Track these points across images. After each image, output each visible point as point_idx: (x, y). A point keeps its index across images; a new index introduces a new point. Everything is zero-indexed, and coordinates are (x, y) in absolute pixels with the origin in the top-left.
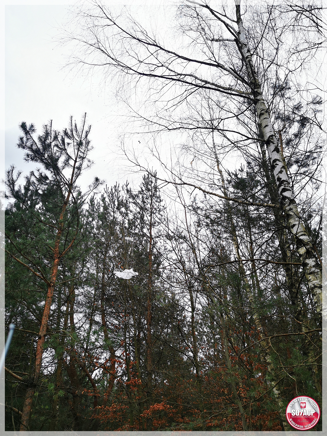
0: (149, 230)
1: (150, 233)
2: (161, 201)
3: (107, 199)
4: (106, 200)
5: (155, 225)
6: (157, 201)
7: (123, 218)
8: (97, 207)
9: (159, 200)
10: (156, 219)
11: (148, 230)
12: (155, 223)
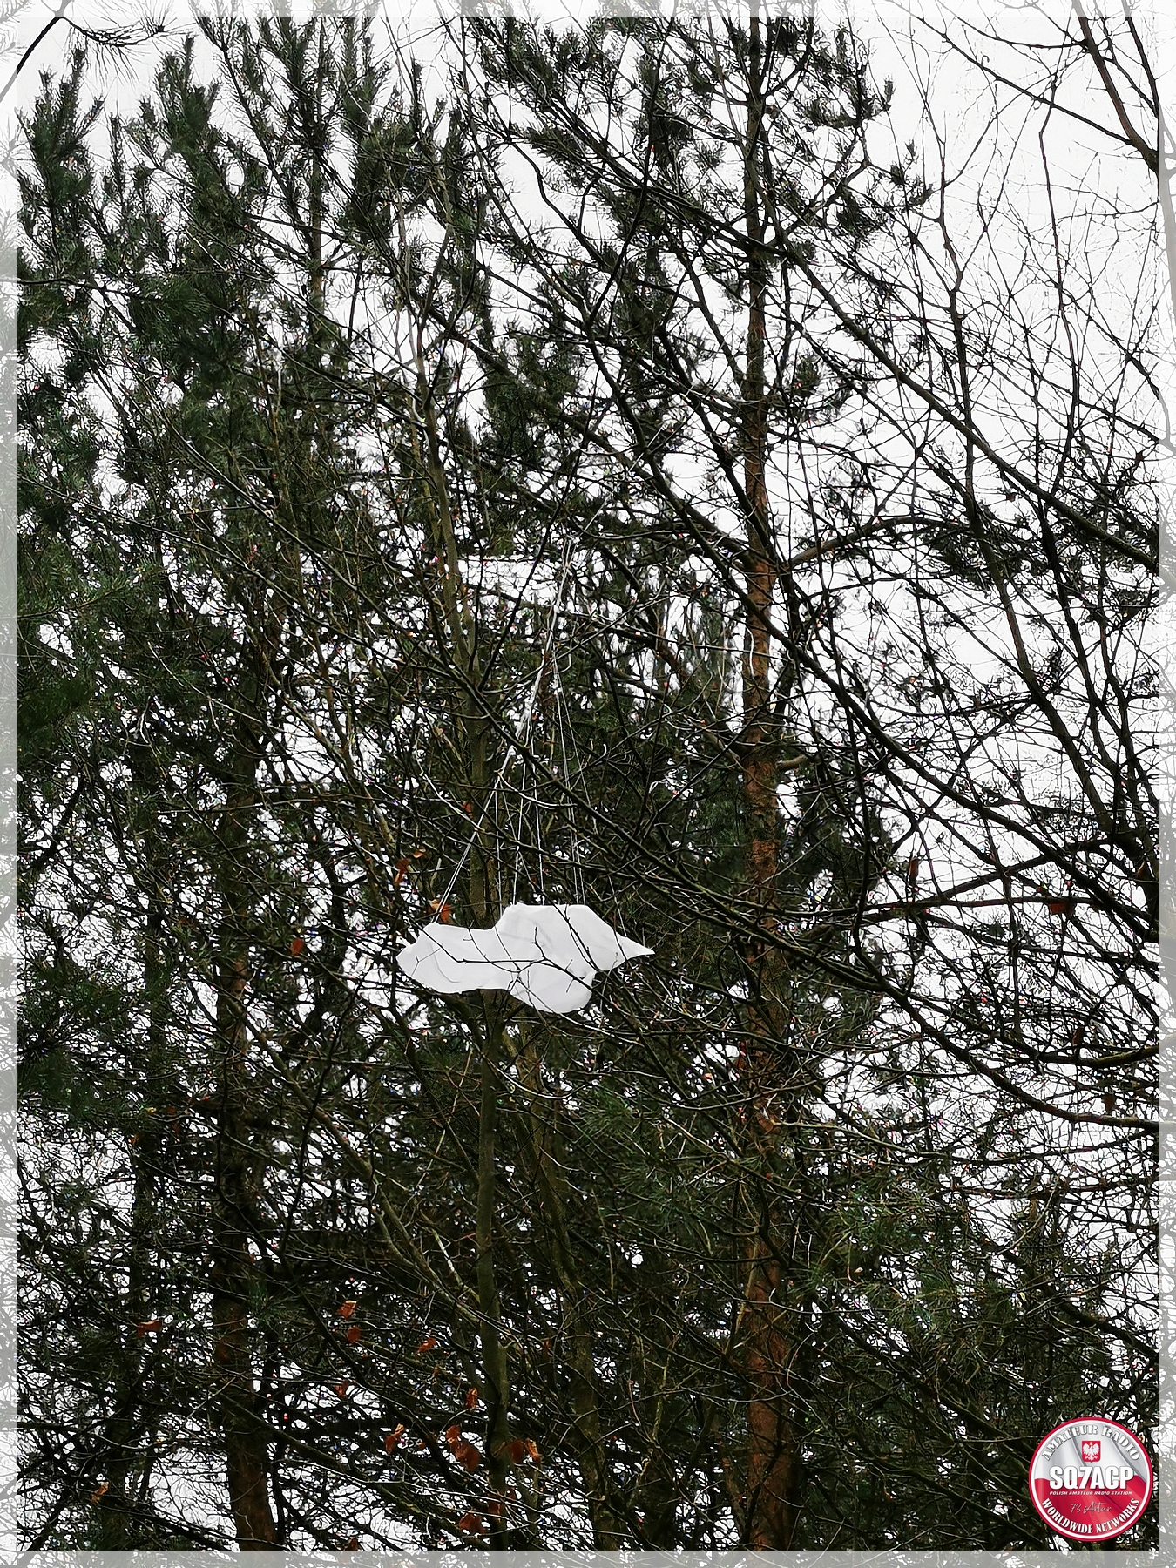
0: (739, 471)
1: (751, 502)
2: (864, 107)
3: (227, 117)
4: (215, 121)
5: (813, 401)
6: (816, 115)
7: (432, 332)
8: (112, 218)
9: (840, 101)
10: (822, 325)
11: (726, 461)
12: (807, 380)
